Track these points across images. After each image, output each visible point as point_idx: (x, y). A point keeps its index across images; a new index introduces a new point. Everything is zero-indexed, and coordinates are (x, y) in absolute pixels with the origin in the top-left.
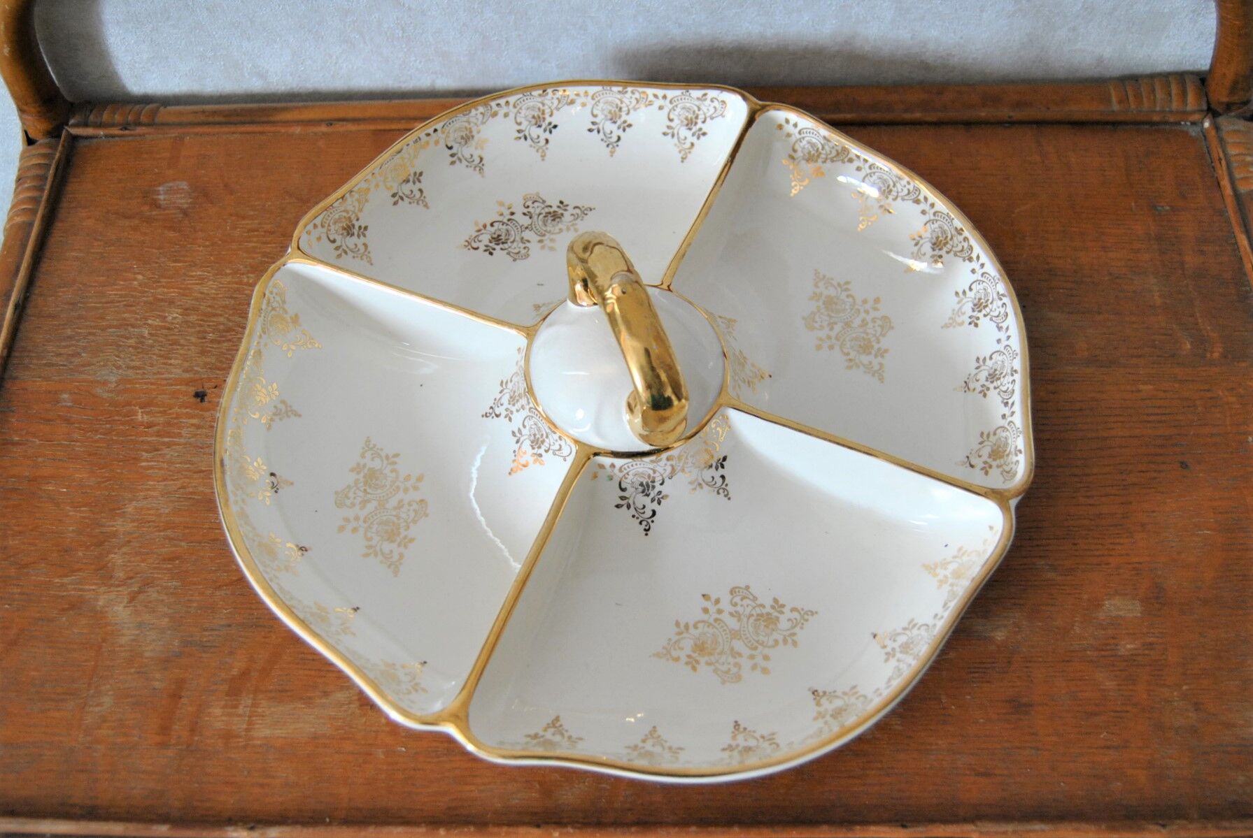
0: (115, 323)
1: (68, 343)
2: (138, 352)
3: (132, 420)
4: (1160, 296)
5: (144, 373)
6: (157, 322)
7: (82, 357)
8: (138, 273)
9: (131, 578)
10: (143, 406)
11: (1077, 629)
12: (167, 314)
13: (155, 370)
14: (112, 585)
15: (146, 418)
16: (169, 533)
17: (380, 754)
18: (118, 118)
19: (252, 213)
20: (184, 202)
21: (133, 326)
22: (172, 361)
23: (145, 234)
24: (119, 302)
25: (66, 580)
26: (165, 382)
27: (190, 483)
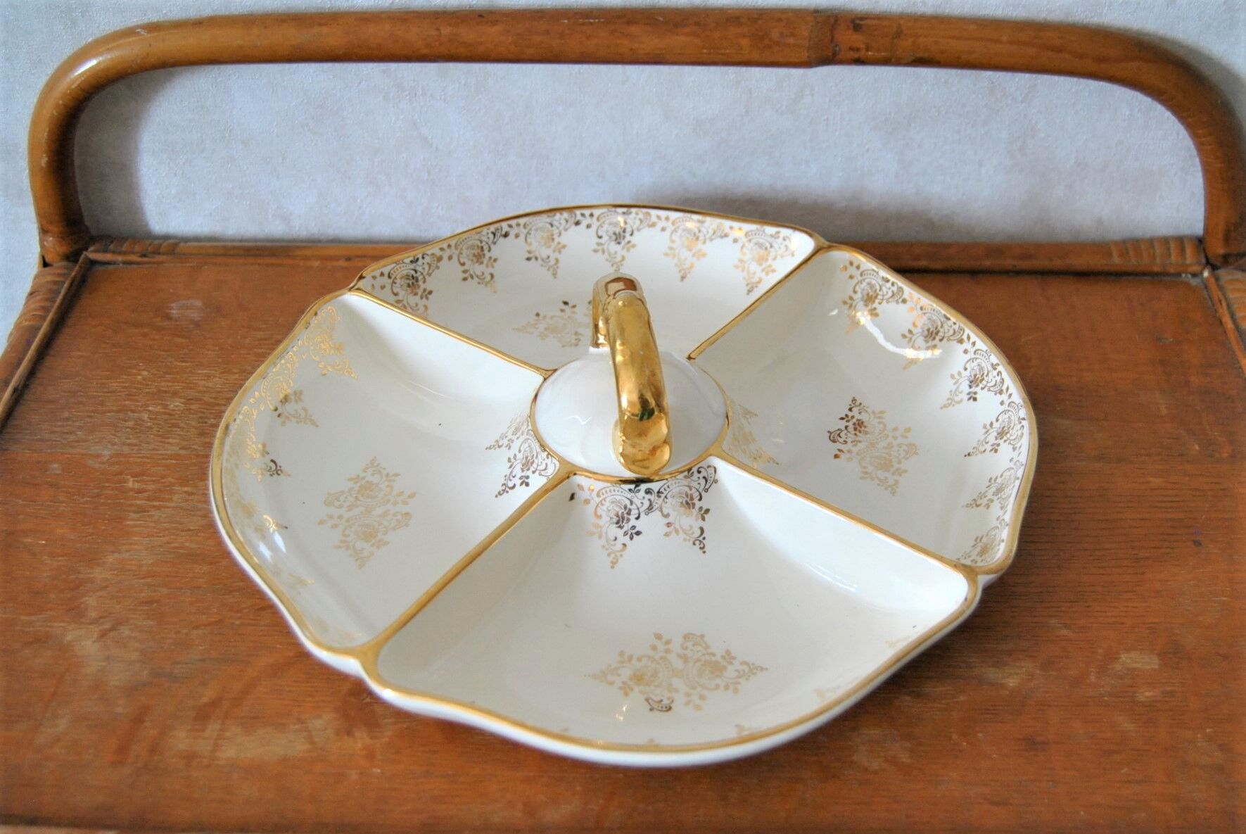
0: (115, 408)
1: (65, 423)
2: (136, 432)
3: (122, 487)
4: (1166, 408)
5: (140, 450)
6: (159, 409)
7: (77, 435)
8: (144, 370)
9: (105, 617)
10: (134, 475)
11: (1093, 678)
12: (169, 403)
13: (151, 447)
14: (82, 623)
15: (137, 486)
16: (149, 580)
17: (354, 775)
18: (137, 248)
19: (264, 326)
20: (196, 316)
21: (133, 411)
22: (170, 440)
23: (154, 340)
24: (120, 392)
25: (33, 618)
26: (161, 457)
27: (176, 539)
